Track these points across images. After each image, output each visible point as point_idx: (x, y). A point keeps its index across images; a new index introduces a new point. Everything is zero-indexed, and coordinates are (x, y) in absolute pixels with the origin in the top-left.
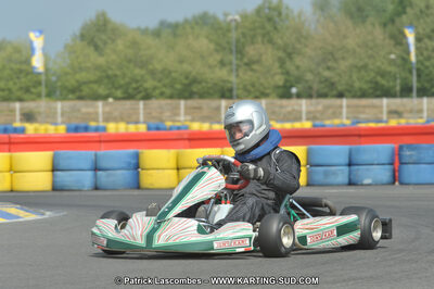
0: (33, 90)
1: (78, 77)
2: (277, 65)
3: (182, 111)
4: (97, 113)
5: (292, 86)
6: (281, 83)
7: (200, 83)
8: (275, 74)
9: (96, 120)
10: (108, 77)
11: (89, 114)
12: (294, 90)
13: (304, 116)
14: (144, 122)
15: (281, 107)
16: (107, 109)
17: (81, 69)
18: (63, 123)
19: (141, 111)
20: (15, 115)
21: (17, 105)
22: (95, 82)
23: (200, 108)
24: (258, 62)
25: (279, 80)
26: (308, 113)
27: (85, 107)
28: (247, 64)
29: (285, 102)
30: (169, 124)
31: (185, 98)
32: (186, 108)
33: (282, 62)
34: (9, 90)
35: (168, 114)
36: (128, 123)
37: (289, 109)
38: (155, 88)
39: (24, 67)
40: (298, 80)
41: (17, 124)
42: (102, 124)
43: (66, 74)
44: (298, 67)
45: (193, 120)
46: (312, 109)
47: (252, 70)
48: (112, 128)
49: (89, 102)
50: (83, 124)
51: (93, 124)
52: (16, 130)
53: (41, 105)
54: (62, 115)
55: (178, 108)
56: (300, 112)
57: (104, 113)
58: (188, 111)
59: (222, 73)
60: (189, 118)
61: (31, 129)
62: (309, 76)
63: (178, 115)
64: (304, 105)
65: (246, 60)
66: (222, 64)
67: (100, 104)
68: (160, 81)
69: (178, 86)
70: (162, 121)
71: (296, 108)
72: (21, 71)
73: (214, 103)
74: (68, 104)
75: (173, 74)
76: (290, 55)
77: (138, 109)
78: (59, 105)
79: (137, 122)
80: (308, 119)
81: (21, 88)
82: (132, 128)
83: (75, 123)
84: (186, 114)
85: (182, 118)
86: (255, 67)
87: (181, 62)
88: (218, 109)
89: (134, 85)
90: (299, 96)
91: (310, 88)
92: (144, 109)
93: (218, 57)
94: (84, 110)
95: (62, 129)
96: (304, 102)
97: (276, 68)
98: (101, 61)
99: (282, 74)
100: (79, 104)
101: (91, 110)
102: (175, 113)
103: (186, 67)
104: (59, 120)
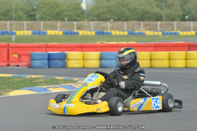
0: (81, 16)
1: (99, 11)
2: (180, 7)
3: (142, 26)
4: (107, 27)
5: (185, 16)
6: (181, 14)
7: (148, 14)
8: (179, 11)
9: (107, 29)
10: (111, 11)
11: (104, 27)
12: (187, 17)
13: (192, 29)
14: (127, 31)
15: (182, 25)
16: (112, 25)
17: (100, 8)
18: (94, 30)
19: (125, 26)
20: (74, 27)
21: (75, 23)
22: (106, 13)
23: (149, 25)
24: (172, 5)
25: (181, 13)
26: (194, 27)
27: (102, 24)
28: (167, 6)
29: (184, 23)
30: (136, 31)
31: (143, 20)
32: (144, 25)
33: (182, 6)
34: (71, 16)
35: (136, 27)
36: (120, 31)
37: (186, 26)
38: (130, 16)
39: (77, 7)
40: (189, 13)
41: (75, 31)
42: (109, 31)
43: (94, 9)
44: (188, 8)
45: (146, 30)
46: (195, 26)
47: (170, 9)
48: (114, 33)
49: (104, 22)
50: (101, 31)
51: (106, 31)
52: (75, 33)
53: (85, 23)
54: (94, 27)
55: (140, 24)
56: (190, 27)
57: (110, 26)
58: (145, 26)
59: (157, 10)
60: (144, 29)
61: (81, 32)
62: (193, 12)
63: (140, 27)
64: (192, 24)
65: (167, 4)
66: (158, 6)
67: (109, 23)
68: (132, 13)
69: (140, 15)
70: (134, 30)
71: (189, 25)
72: (76, 8)
73: (155, 23)
74: (96, 22)
75: (138, 10)
76: (185, 3)
77: (124, 25)
78: (92, 23)
79: (123, 31)
80: (194, 30)
81: (76, 15)
82: (122, 33)
83: (98, 30)
84: (144, 27)
85: (142, 29)
86: (171, 7)
87: (141, 5)
88: (157, 25)
89: (122, 14)
90: (189, 20)
91: (194, 16)
92: (127, 25)
93: (156, 3)
94: (102, 25)
95: (93, 33)
96: (192, 23)
97: (179, 8)
98: (108, 4)
99: (182, 10)
100: (100, 22)
101: (105, 25)
102: (139, 27)
103: (143, 7)
104: (92, 29)
